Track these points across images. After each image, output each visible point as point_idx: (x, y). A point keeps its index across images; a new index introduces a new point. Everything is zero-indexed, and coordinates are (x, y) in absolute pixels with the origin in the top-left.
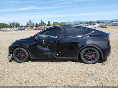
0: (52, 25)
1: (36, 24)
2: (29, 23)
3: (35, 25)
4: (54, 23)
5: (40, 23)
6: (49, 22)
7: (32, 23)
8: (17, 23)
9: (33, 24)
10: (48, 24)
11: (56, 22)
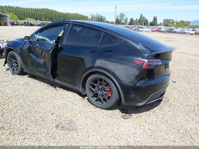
0: (161, 24)
1: (132, 20)
2: (119, 18)
3: (129, 21)
4: (165, 20)
5: (138, 19)
6: (155, 19)
7: (124, 18)
8: (102, 16)
9: (126, 20)
10: (152, 21)
11: (170, 20)
